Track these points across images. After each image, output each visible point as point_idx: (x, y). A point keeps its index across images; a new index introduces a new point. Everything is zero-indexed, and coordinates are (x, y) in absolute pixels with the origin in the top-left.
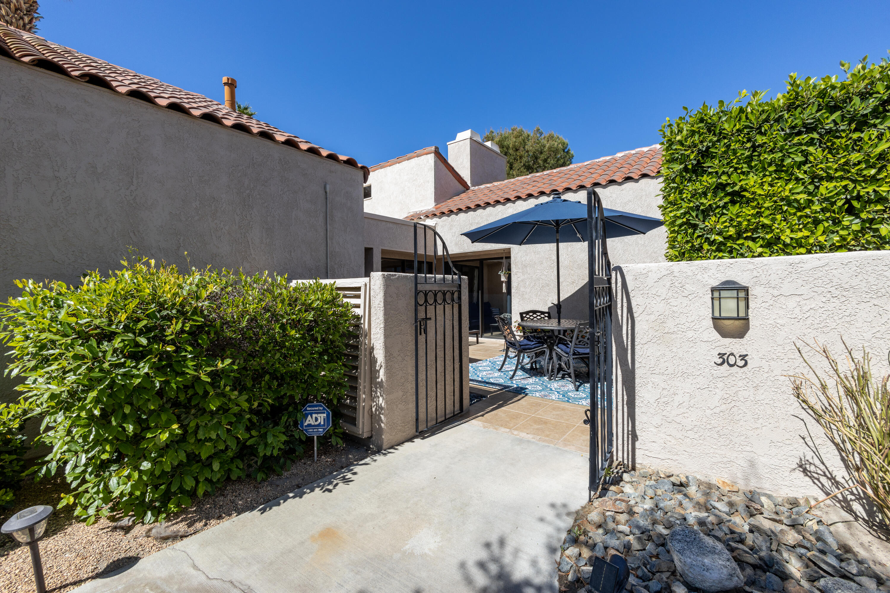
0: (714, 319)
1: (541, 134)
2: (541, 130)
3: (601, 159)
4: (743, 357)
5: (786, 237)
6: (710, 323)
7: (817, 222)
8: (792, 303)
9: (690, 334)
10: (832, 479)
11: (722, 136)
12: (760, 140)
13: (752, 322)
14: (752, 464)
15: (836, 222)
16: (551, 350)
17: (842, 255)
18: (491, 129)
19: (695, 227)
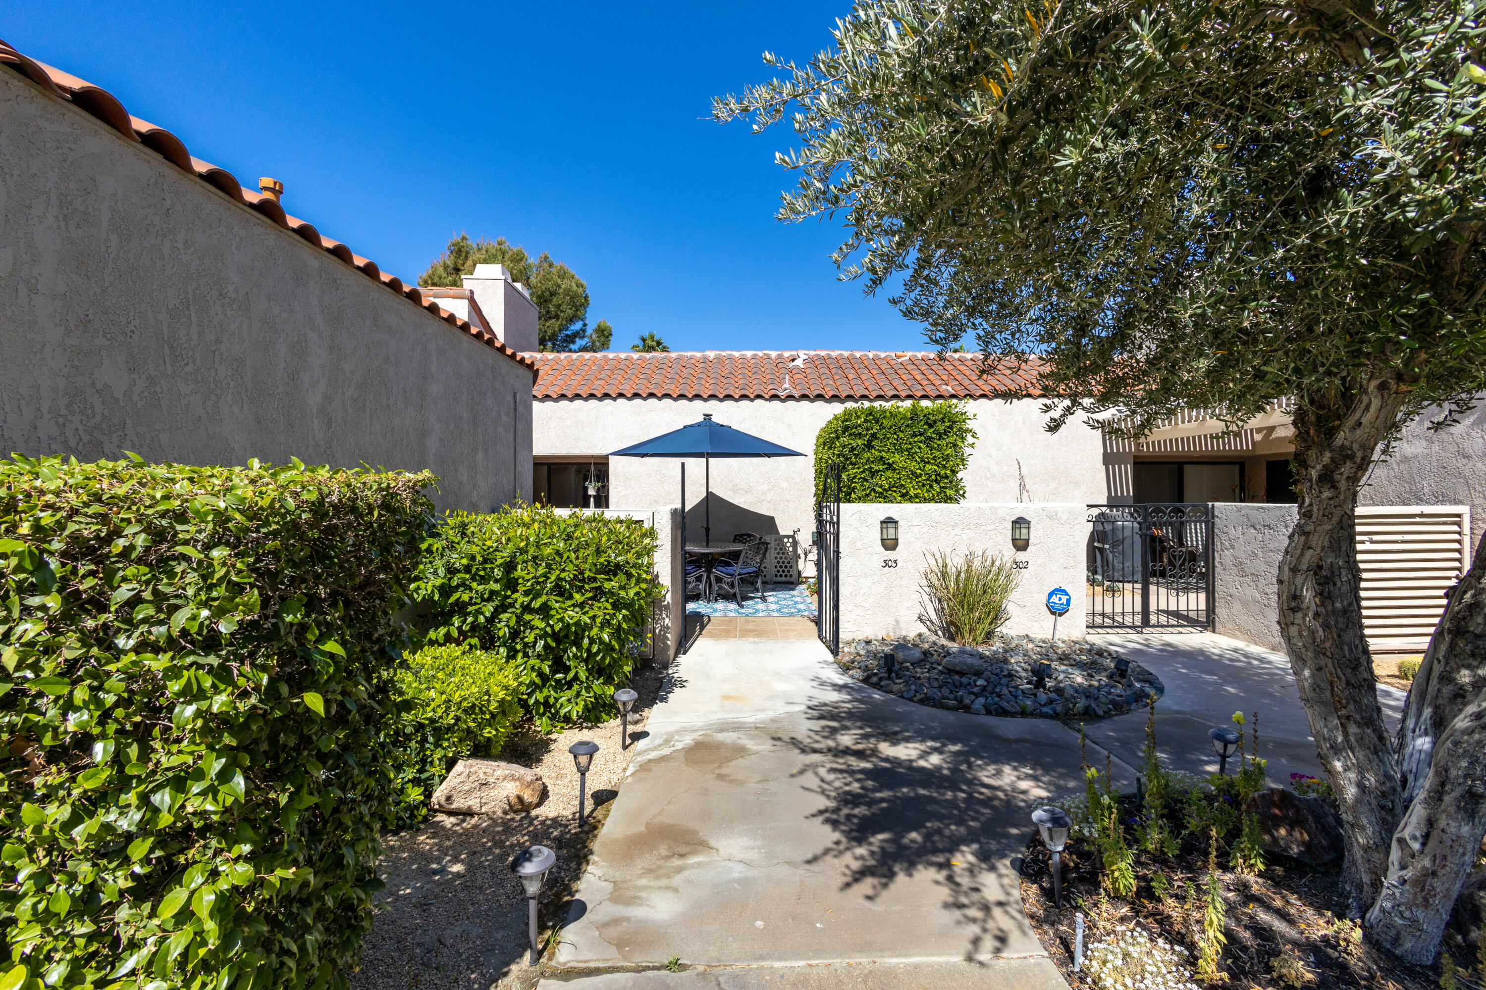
0: (882, 540)
1: (551, 265)
2: (551, 259)
3: (689, 354)
4: (895, 561)
5: (912, 492)
6: (879, 542)
7: (924, 485)
8: (916, 530)
9: (870, 549)
10: (931, 621)
11: (882, 427)
12: (901, 435)
13: (900, 541)
14: (897, 622)
15: (931, 486)
16: (709, 572)
17: (932, 505)
18: (463, 233)
19: (866, 480)
